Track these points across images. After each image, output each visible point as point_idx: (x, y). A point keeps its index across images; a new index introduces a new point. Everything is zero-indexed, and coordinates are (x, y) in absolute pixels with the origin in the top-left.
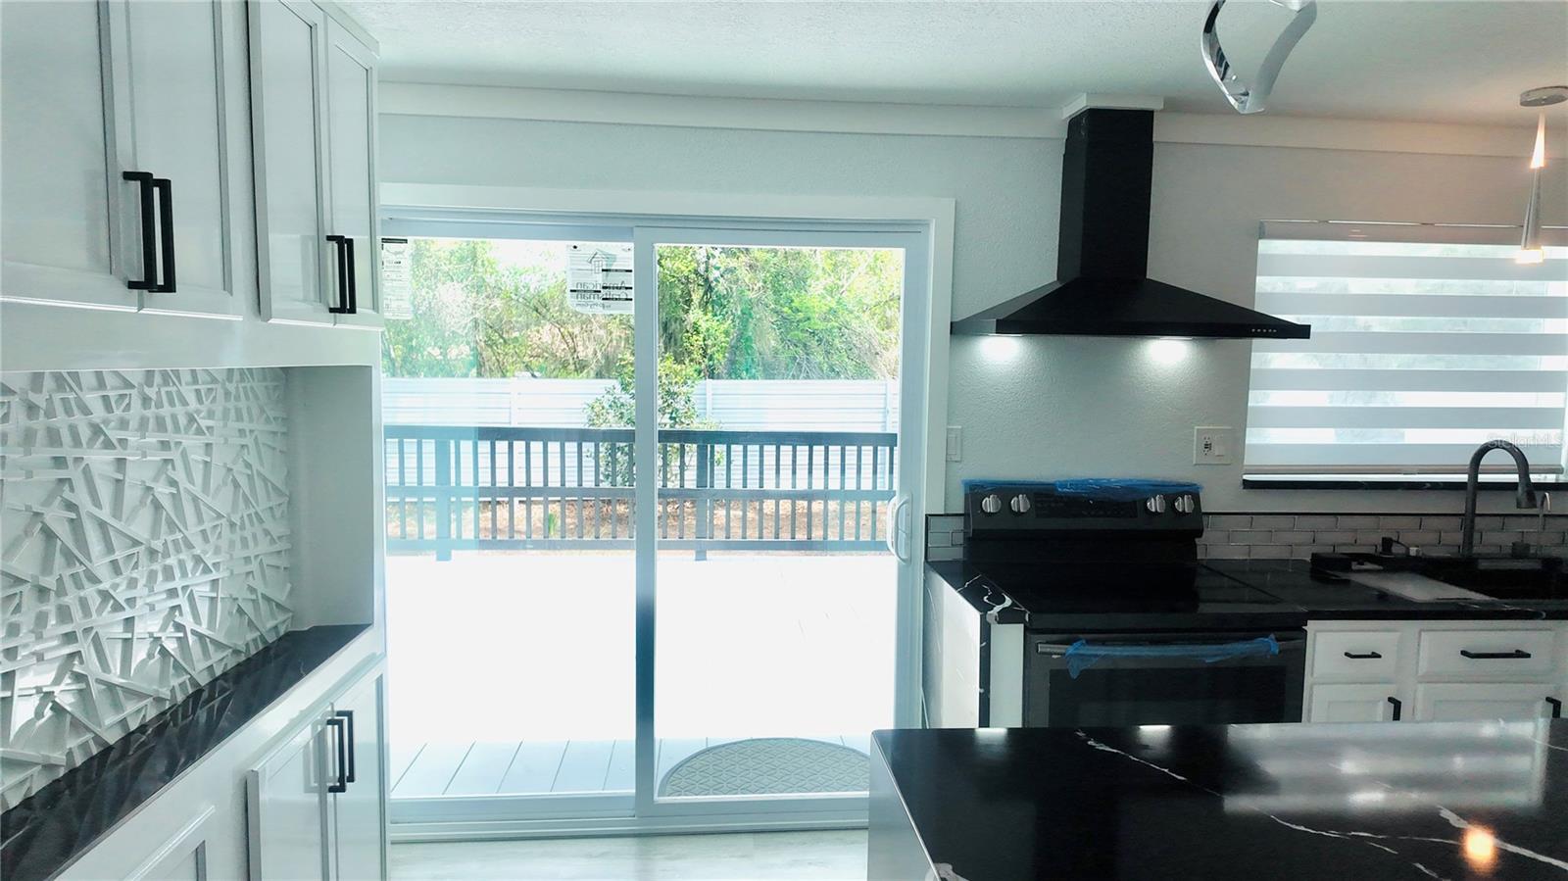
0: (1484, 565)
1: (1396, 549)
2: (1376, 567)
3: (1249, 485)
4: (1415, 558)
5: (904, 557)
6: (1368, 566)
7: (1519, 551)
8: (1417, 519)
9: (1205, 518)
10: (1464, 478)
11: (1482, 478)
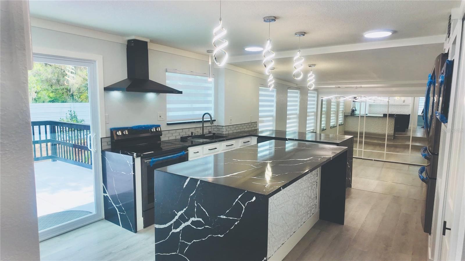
0: (206, 135)
1: (194, 134)
2: (191, 138)
3: (168, 124)
4: (196, 135)
5: (96, 150)
6: (190, 138)
7: (210, 132)
8: (188, 129)
9: (162, 132)
10: (202, 120)
11: (204, 120)
